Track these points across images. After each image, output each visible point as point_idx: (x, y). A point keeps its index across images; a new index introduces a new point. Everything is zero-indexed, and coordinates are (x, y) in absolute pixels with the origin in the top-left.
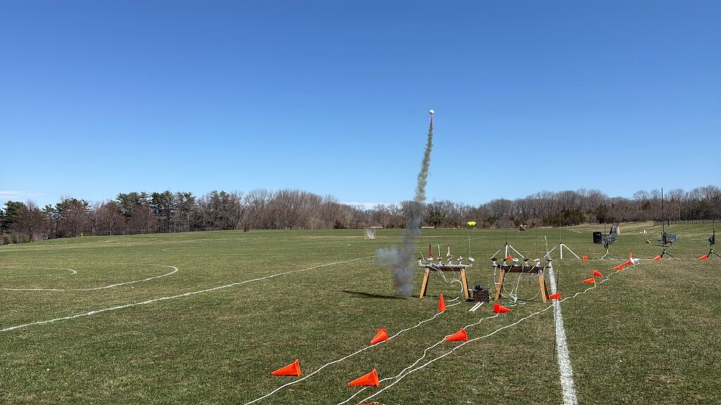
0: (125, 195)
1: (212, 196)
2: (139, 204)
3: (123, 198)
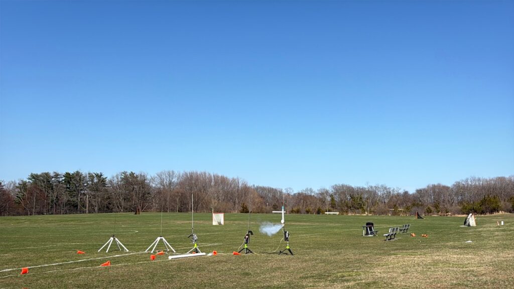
0: (37, 176)
1: (122, 177)
2: (51, 184)
3: (34, 178)
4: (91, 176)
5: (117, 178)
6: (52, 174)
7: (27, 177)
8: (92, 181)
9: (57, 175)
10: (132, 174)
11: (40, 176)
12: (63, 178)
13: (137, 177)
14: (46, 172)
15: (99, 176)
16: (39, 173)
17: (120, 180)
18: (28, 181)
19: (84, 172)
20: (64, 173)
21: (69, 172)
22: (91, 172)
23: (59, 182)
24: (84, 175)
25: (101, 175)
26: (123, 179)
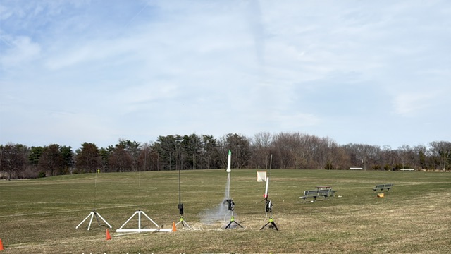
1: (228, 138)
2: (174, 145)
4: (205, 138)
6: (175, 137)
8: (206, 142)
9: (178, 137)
10: (236, 136)
11: (167, 138)
12: (183, 140)
13: (241, 138)
14: (171, 135)
15: (210, 138)
16: (165, 136)
17: (226, 140)
20: (184, 136)
21: (187, 135)
23: (181, 143)
24: (199, 137)
25: (212, 137)
26: (228, 140)
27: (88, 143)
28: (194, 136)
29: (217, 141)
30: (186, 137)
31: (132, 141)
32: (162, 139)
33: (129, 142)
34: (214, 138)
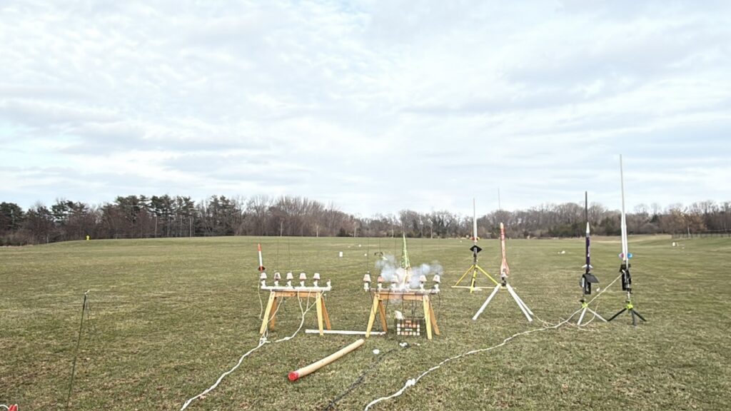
0: (123, 198)
1: (213, 200)
2: (137, 207)
3: (121, 201)
4: (180, 200)
5: (207, 202)
6: (139, 197)
7: (114, 200)
8: (180, 204)
9: (143, 198)
10: (223, 199)
11: (127, 198)
12: (151, 201)
13: (228, 201)
14: (133, 195)
15: (186, 200)
16: (125, 196)
17: (209, 203)
18: (113, 204)
19: (172, 196)
20: (151, 197)
21: (156, 195)
22: (180, 196)
23: (146, 206)
24: (172, 199)
25: (189, 199)
26: (212, 203)
27: (8, 202)
28: (166, 198)
29: (195, 205)
30: (154, 199)
31: (74, 202)
32: (120, 199)
33: (70, 204)
34: (191, 200)
